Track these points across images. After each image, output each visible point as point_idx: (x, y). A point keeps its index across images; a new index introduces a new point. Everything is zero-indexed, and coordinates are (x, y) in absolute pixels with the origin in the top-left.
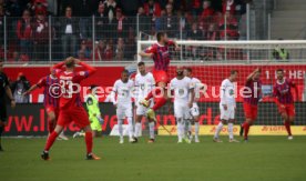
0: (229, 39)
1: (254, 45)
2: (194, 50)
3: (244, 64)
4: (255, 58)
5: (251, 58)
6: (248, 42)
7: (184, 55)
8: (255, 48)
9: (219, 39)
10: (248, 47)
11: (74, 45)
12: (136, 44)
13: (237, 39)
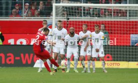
0: (115, 3)
1: (132, 7)
2: (91, 10)
3: (125, 20)
4: (133, 16)
5: (130, 16)
6: (128, 5)
7: (84, 13)
8: (133, 9)
9: (108, 3)
10: (128, 9)
11: (10, 6)
12: (52, 5)
13: (120, 3)
